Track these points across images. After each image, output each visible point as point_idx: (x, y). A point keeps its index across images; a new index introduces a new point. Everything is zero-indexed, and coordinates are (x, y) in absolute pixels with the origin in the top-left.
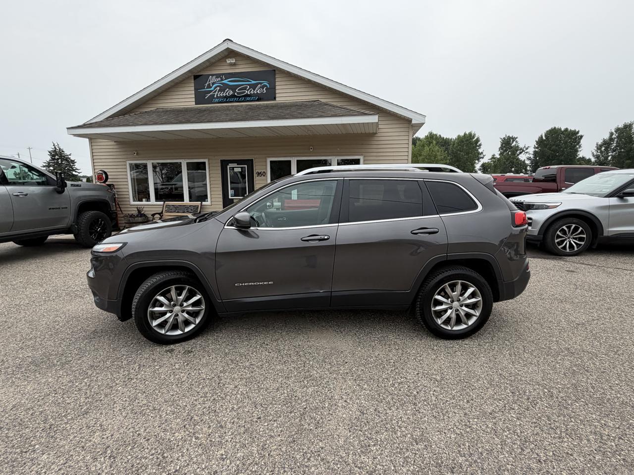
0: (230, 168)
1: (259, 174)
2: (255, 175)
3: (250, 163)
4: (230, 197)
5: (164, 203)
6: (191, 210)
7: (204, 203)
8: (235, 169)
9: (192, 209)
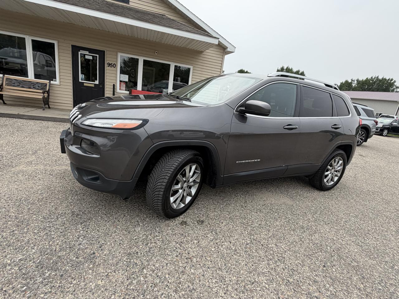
0: (81, 54)
1: (109, 65)
2: (106, 65)
3: (102, 54)
4: (80, 81)
5: (4, 75)
6: (38, 87)
7: (52, 82)
8: (86, 56)
9: (40, 86)
